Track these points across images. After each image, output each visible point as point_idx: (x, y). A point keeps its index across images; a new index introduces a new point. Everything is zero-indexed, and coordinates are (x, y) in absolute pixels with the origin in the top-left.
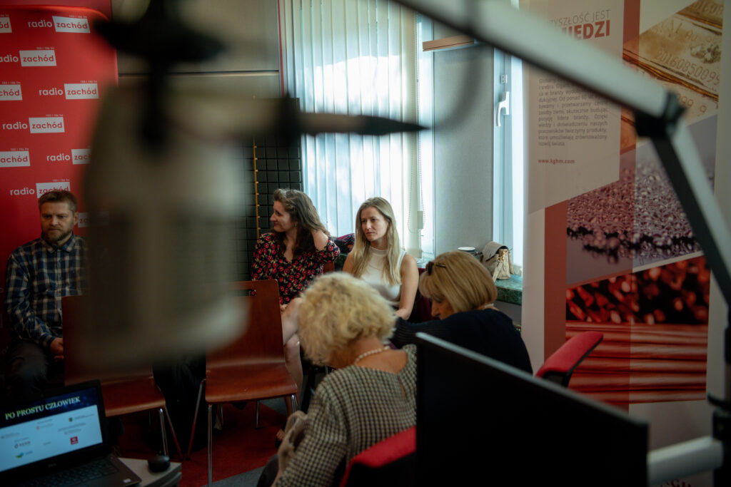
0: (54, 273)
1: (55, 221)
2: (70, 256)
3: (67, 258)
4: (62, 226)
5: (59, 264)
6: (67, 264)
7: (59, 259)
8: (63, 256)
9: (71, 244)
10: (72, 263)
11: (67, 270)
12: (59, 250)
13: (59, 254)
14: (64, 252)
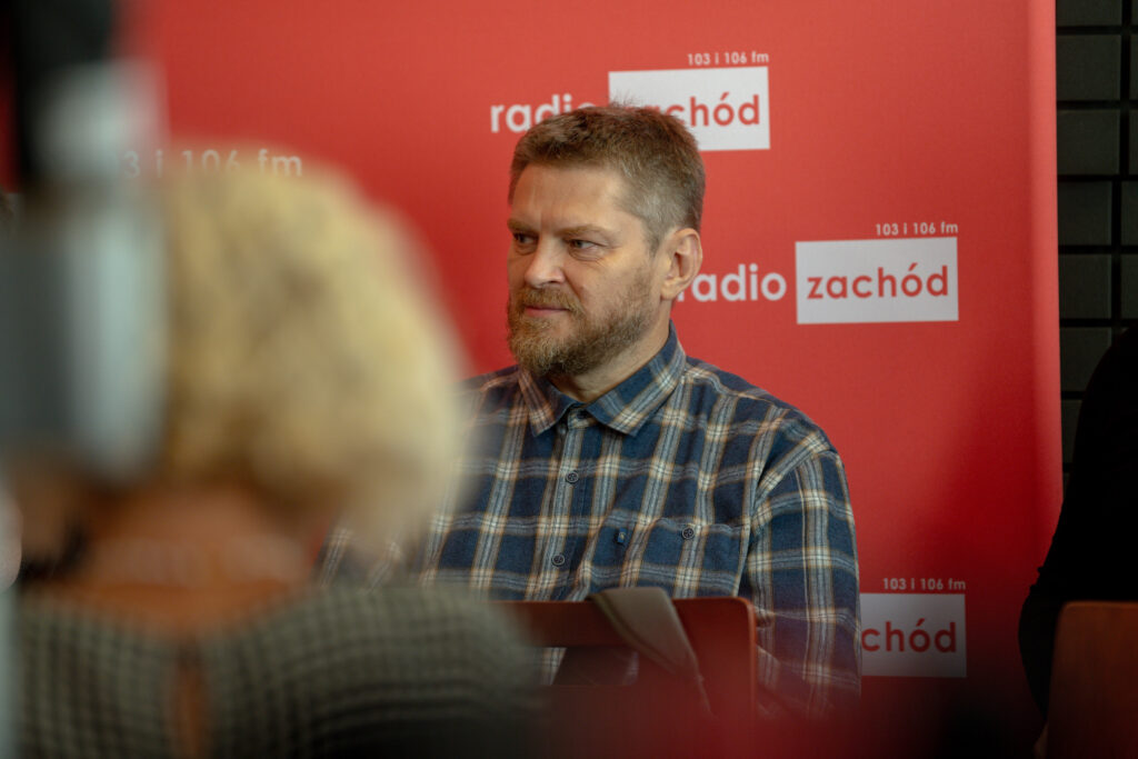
0: (534, 538)
1: (547, 265)
2: (624, 455)
3: (610, 466)
4: (578, 291)
5: (565, 493)
6: (603, 494)
7: (568, 466)
8: (591, 453)
9: (647, 399)
10: (629, 492)
11: (595, 523)
12: (577, 423)
13: (573, 441)
14: (601, 431)
